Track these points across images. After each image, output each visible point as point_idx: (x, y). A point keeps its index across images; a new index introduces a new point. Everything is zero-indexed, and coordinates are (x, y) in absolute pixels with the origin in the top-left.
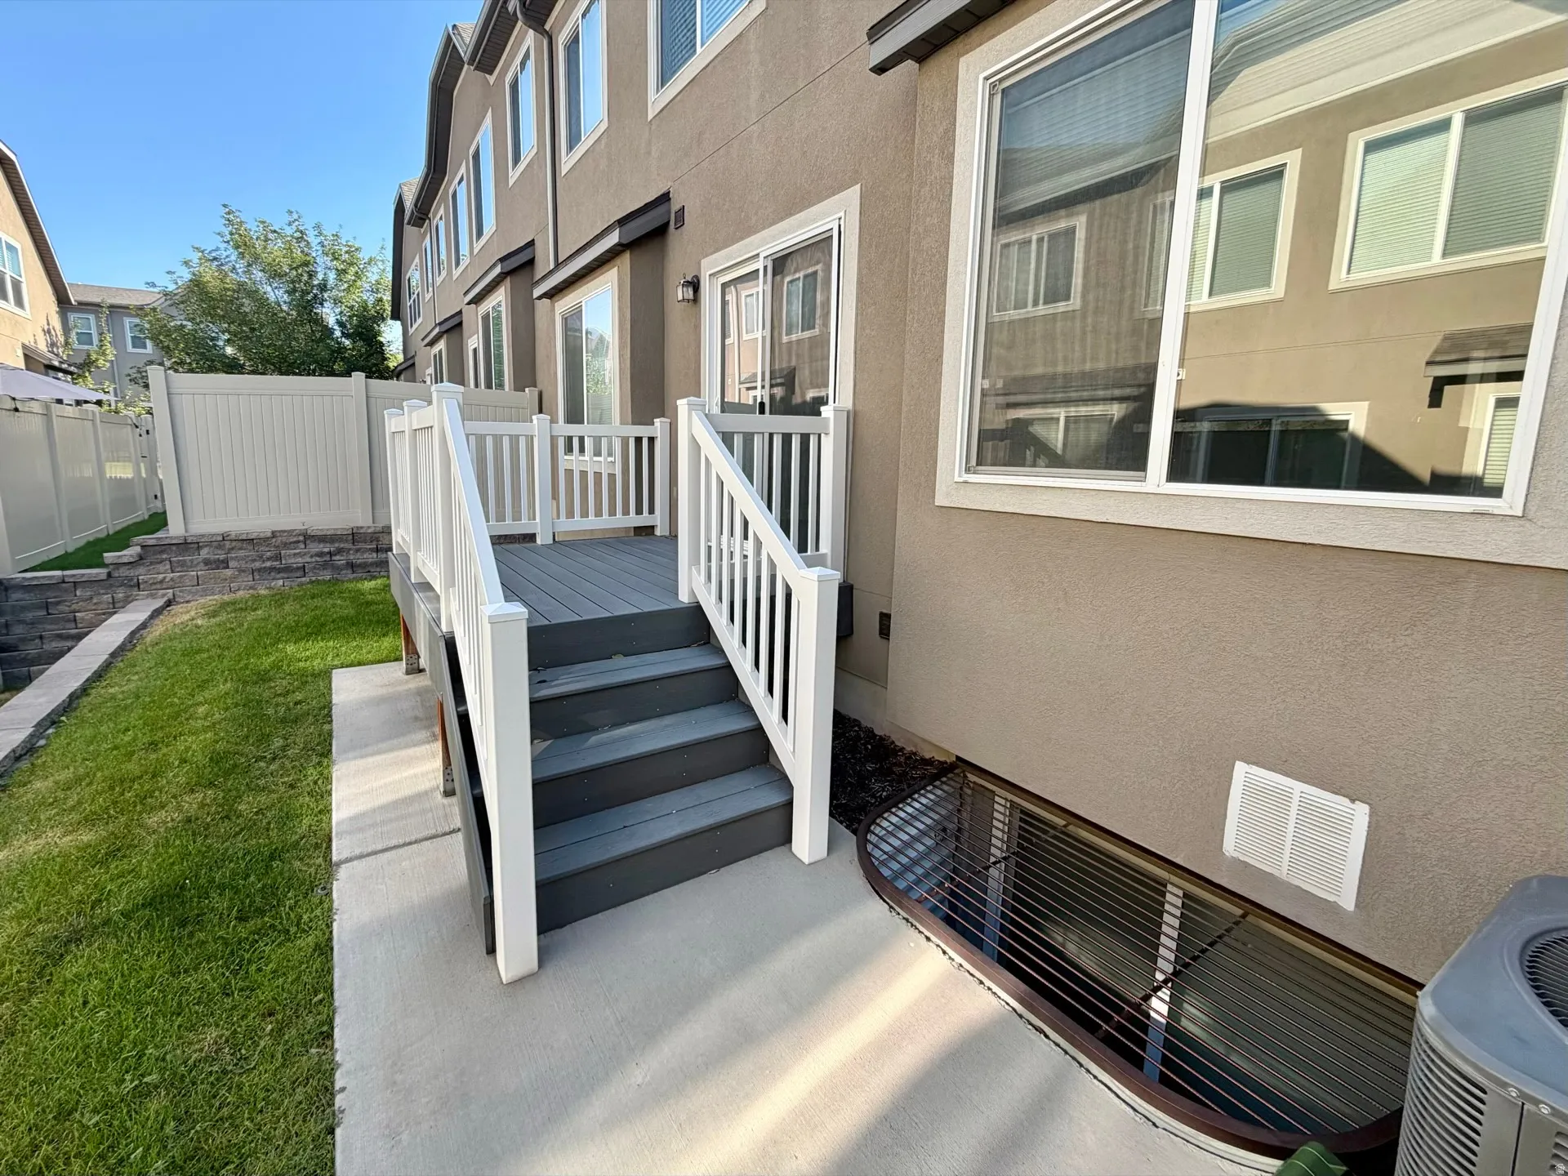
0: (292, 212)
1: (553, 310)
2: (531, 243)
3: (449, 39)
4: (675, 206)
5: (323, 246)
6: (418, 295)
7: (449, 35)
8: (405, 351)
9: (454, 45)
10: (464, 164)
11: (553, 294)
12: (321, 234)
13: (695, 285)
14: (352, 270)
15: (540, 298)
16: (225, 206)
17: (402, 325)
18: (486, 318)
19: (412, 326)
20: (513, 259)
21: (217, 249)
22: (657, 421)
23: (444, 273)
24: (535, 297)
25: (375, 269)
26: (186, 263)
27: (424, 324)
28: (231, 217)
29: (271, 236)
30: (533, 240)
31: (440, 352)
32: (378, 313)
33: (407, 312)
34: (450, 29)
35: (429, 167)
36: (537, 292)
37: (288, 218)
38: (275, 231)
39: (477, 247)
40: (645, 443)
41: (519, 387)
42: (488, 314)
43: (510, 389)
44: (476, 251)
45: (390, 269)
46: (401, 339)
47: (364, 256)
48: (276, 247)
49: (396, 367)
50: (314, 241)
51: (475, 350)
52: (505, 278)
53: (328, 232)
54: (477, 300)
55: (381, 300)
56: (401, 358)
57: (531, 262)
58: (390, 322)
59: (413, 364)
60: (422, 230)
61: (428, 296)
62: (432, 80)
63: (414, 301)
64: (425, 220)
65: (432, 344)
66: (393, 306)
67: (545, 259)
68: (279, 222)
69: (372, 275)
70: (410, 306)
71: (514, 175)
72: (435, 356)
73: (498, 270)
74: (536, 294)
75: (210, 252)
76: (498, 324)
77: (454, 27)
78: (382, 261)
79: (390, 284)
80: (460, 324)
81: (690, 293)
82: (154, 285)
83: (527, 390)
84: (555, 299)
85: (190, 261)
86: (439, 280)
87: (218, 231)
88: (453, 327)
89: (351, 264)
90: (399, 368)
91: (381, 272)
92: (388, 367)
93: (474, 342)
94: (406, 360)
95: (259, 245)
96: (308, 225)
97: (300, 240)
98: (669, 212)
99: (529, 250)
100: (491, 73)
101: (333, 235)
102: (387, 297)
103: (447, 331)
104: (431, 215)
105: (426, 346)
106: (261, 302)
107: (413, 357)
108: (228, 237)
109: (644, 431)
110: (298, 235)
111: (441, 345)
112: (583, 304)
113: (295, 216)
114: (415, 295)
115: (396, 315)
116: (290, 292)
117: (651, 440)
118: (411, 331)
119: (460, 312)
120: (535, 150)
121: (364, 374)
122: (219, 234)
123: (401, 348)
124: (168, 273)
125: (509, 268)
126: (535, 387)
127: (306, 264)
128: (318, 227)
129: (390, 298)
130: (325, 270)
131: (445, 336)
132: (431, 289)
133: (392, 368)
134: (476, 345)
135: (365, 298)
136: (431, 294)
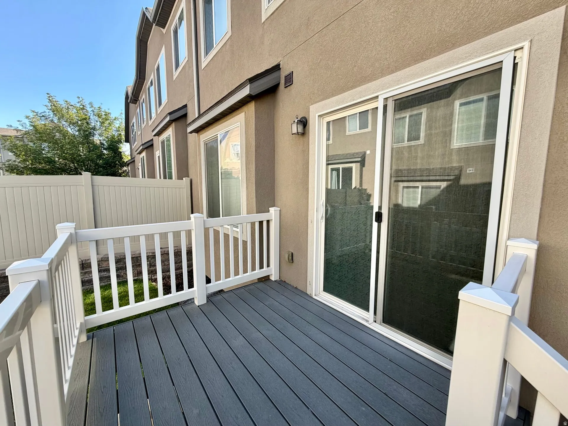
0: (79, 98)
1: (199, 140)
2: (185, 106)
3: (144, 14)
4: (284, 73)
5: (93, 112)
6: (135, 132)
7: (144, 12)
8: (131, 155)
9: (147, 16)
10: (153, 74)
11: (198, 130)
12: (92, 107)
13: (304, 123)
14: (107, 122)
15: (191, 132)
16: (48, 94)
17: (130, 144)
18: (163, 142)
19: (133, 145)
20: (176, 114)
21: (45, 112)
22: (272, 210)
23: (145, 123)
24: (188, 132)
25: (118, 122)
26: (27, 117)
27: (137, 144)
28: (51, 98)
29: (70, 107)
30: (186, 105)
31: (143, 157)
32: (119, 140)
33: (131, 140)
34: (145, 9)
35: (137, 77)
36: (190, 129)
37: (78, 100)
38: (72, 105)
39: (159, 110)
40: (265, 224)
41: (180, 178)
42: (164, 141)
43: (175, 179)
44: (158, 112)
45: (124, 122)
46: (130, 150)
47: (113, 116)
48: (73, 112)
49: (127, 162)
50: (89, 110)
51: (159, 157)
52: (172, 123)
53: (96, 106)
54: (159, 134)
55: (120, 134)
56: (130, 158)
57: (185, 116)
58: (125, 143)
59: (134, 161)
60: (136, 105)
61: (139, 133)
62: (137, 35)
63: (134, 135)
64: (137, 101)
65: (140, 153)
66: (125, 137)
67: (193, 113)
68: (74, 101)
69: (117, 124)
70: (133, 137)
71: (176, 74)
72: (141, 158)
73: (168, 119)
74: (188, 131)
75: (41, 113)
76: (169, 146)
77: (146, 8)
78: (121, 119)
79: (124, 128)
80: (152, 145)
81: (300, 130)
82: (11, 126)
83: (184, 179)
84: (200, 133)
85: (29, 116)
86: (143, 126)
87: (45, 105)
88: (149, 146)
89: (107, 120)
90: (128, 162)
91: (120, 123)
92: (124, 162)
93: (158, 153)
94: (132, 159)
95: (65, 111)
96: (86, 103)
97: (83, 109)
98: (279, 77)
99: (185, 109)
100: (164, 28)
101: (98, 107)
102: (123, 133)
103: (146, 148)
104: (139, 99)
105: (137, 154)
106: (65, 135)
107: (134, 158)
108: (50, 108)
109: (263, 217)
110: (81, 107)
111: (144, 154)
112: (219, 135)
113: (81, 99)
114: (134, 133)
115: (127, 140)
116: (79, 131)
117: (268, 222)
118: (133, 147)
119: (152, 140)
120: (187, 59)
121: (90, 173)
122: (46, 106)
123: (130, 154)
124: (18, 121)
125: (174, 118)
126: (188, 177)
127: (85, 119)
128: (91, 104)
129: (124, 134)
130: (94, 122)
131: (145, 150)
132: (140, 130)
133: (126, 162)
134: (159, 155)
135: (114, 133)
136: (140, 132)
